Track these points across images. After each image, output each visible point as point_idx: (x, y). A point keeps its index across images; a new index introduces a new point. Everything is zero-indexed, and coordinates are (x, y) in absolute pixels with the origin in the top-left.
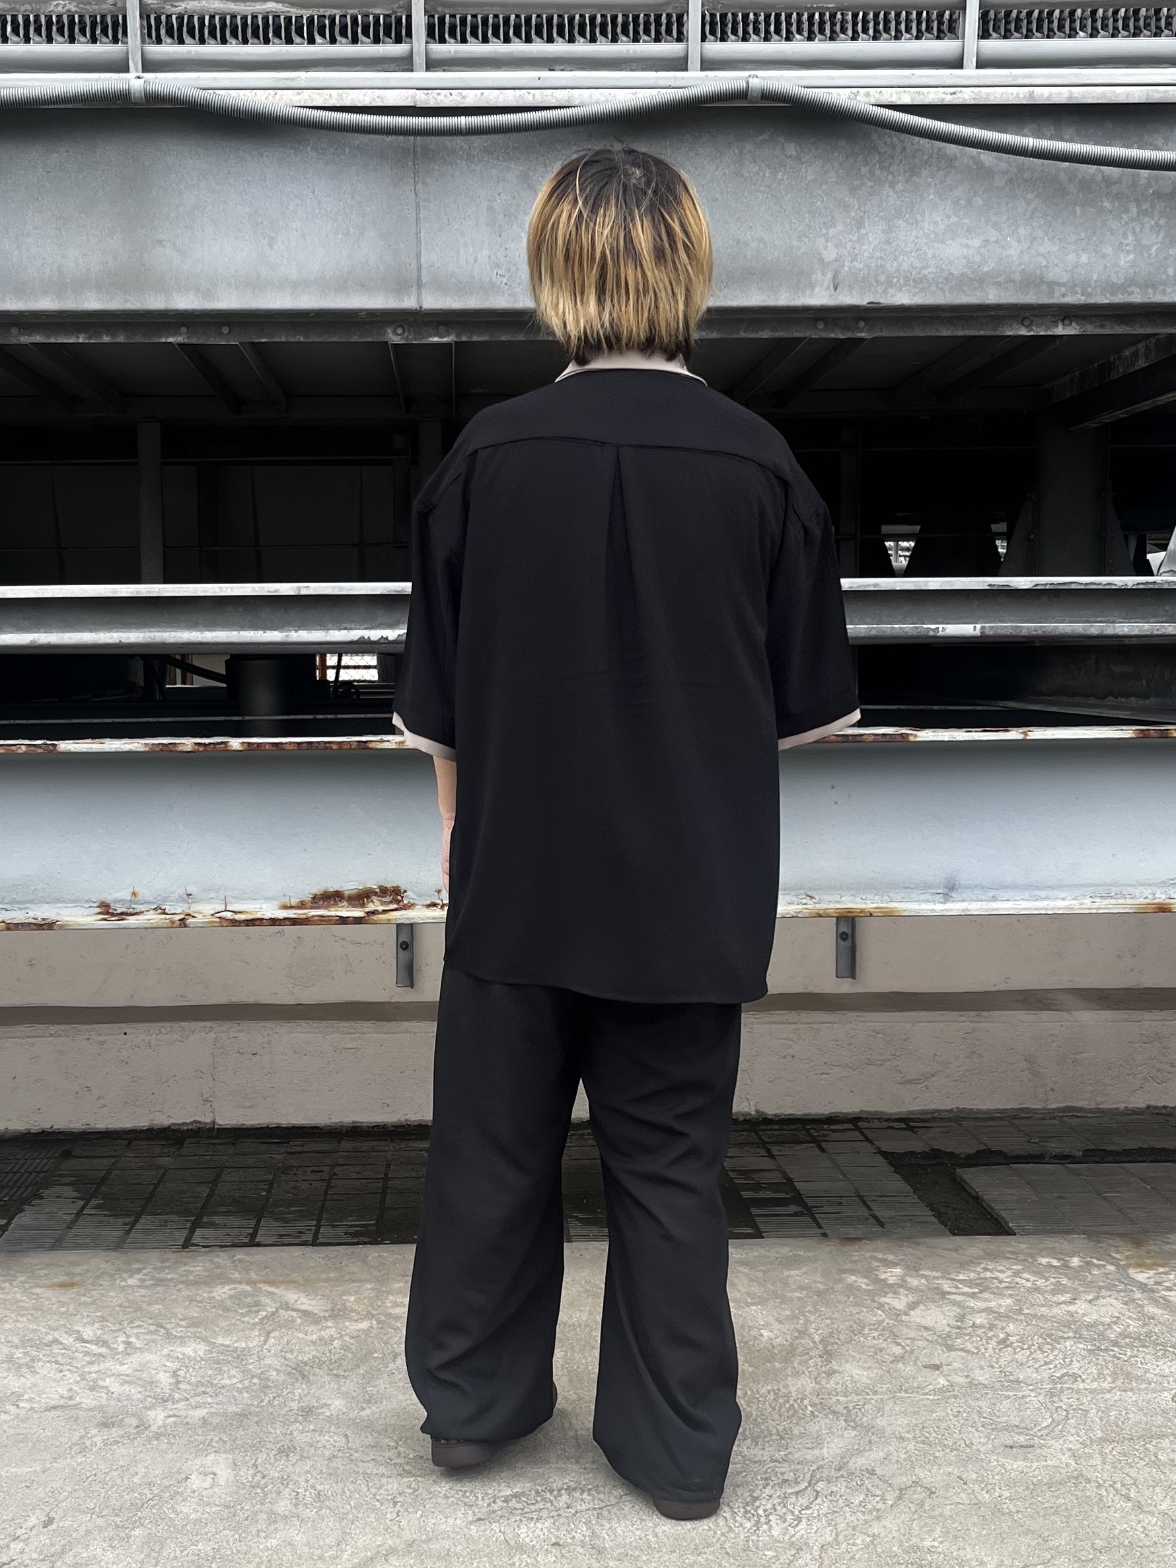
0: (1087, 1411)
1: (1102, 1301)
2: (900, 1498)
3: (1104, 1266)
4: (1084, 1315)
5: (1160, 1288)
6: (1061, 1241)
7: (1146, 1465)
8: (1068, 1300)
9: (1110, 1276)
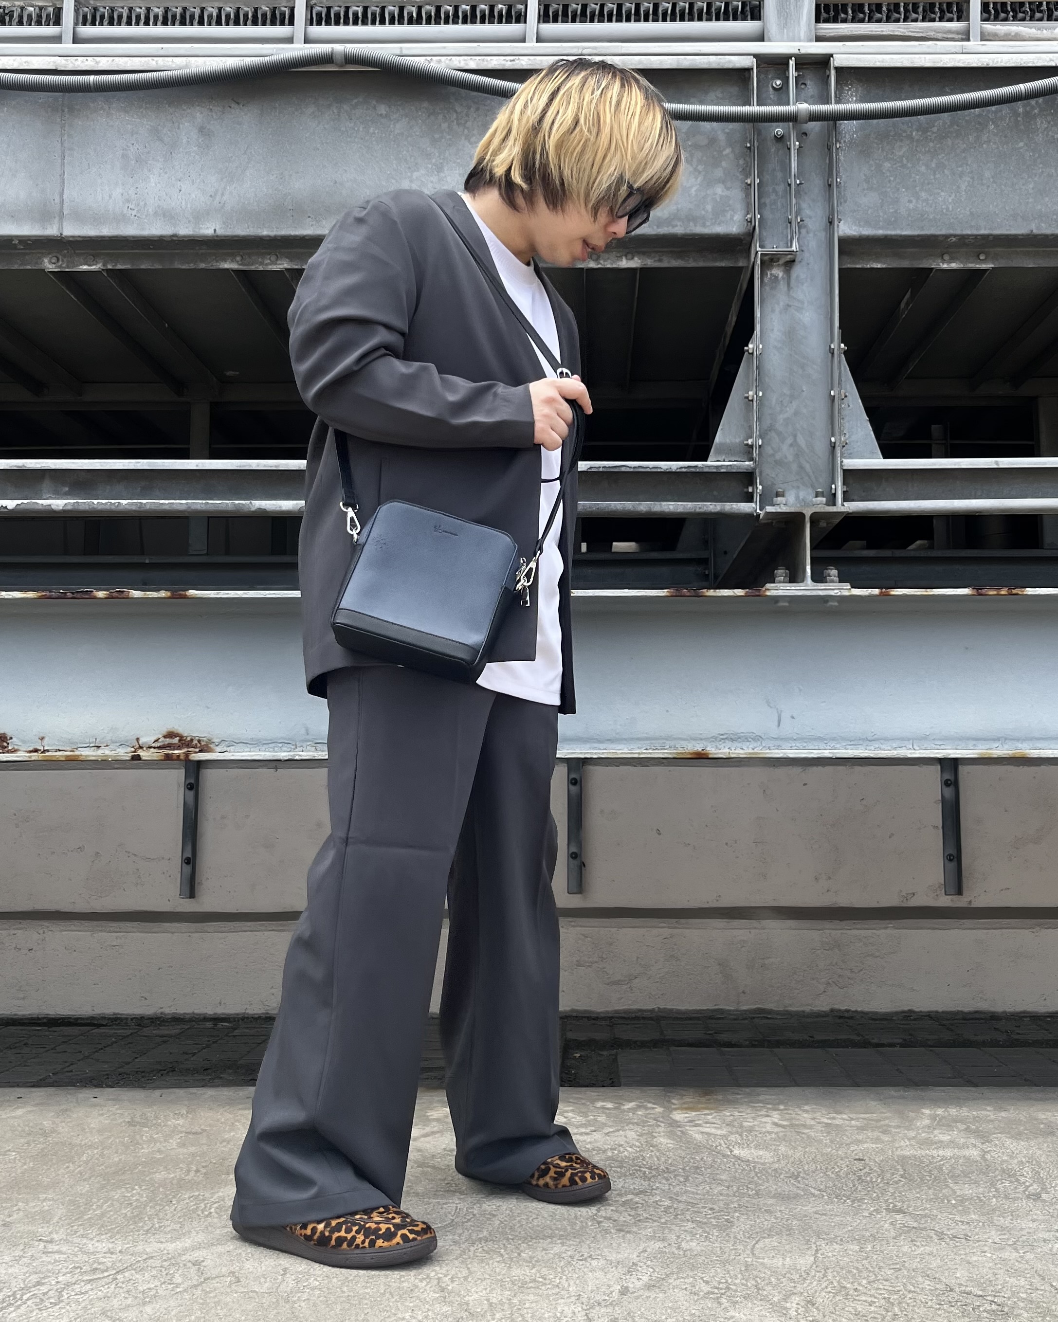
0: (494, 1216)
1: (617, 1134)
2: (196, 1286)
3: (653, 1108)
4: (590, 1143)
5: (688, 1124)
6: (634, 1091)
7: (498, 1262)
8: (588, 1131)
9: (649, 1116)
